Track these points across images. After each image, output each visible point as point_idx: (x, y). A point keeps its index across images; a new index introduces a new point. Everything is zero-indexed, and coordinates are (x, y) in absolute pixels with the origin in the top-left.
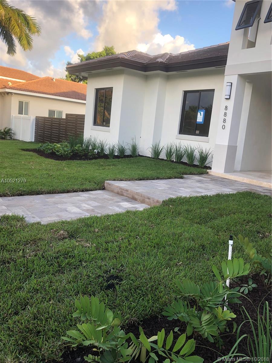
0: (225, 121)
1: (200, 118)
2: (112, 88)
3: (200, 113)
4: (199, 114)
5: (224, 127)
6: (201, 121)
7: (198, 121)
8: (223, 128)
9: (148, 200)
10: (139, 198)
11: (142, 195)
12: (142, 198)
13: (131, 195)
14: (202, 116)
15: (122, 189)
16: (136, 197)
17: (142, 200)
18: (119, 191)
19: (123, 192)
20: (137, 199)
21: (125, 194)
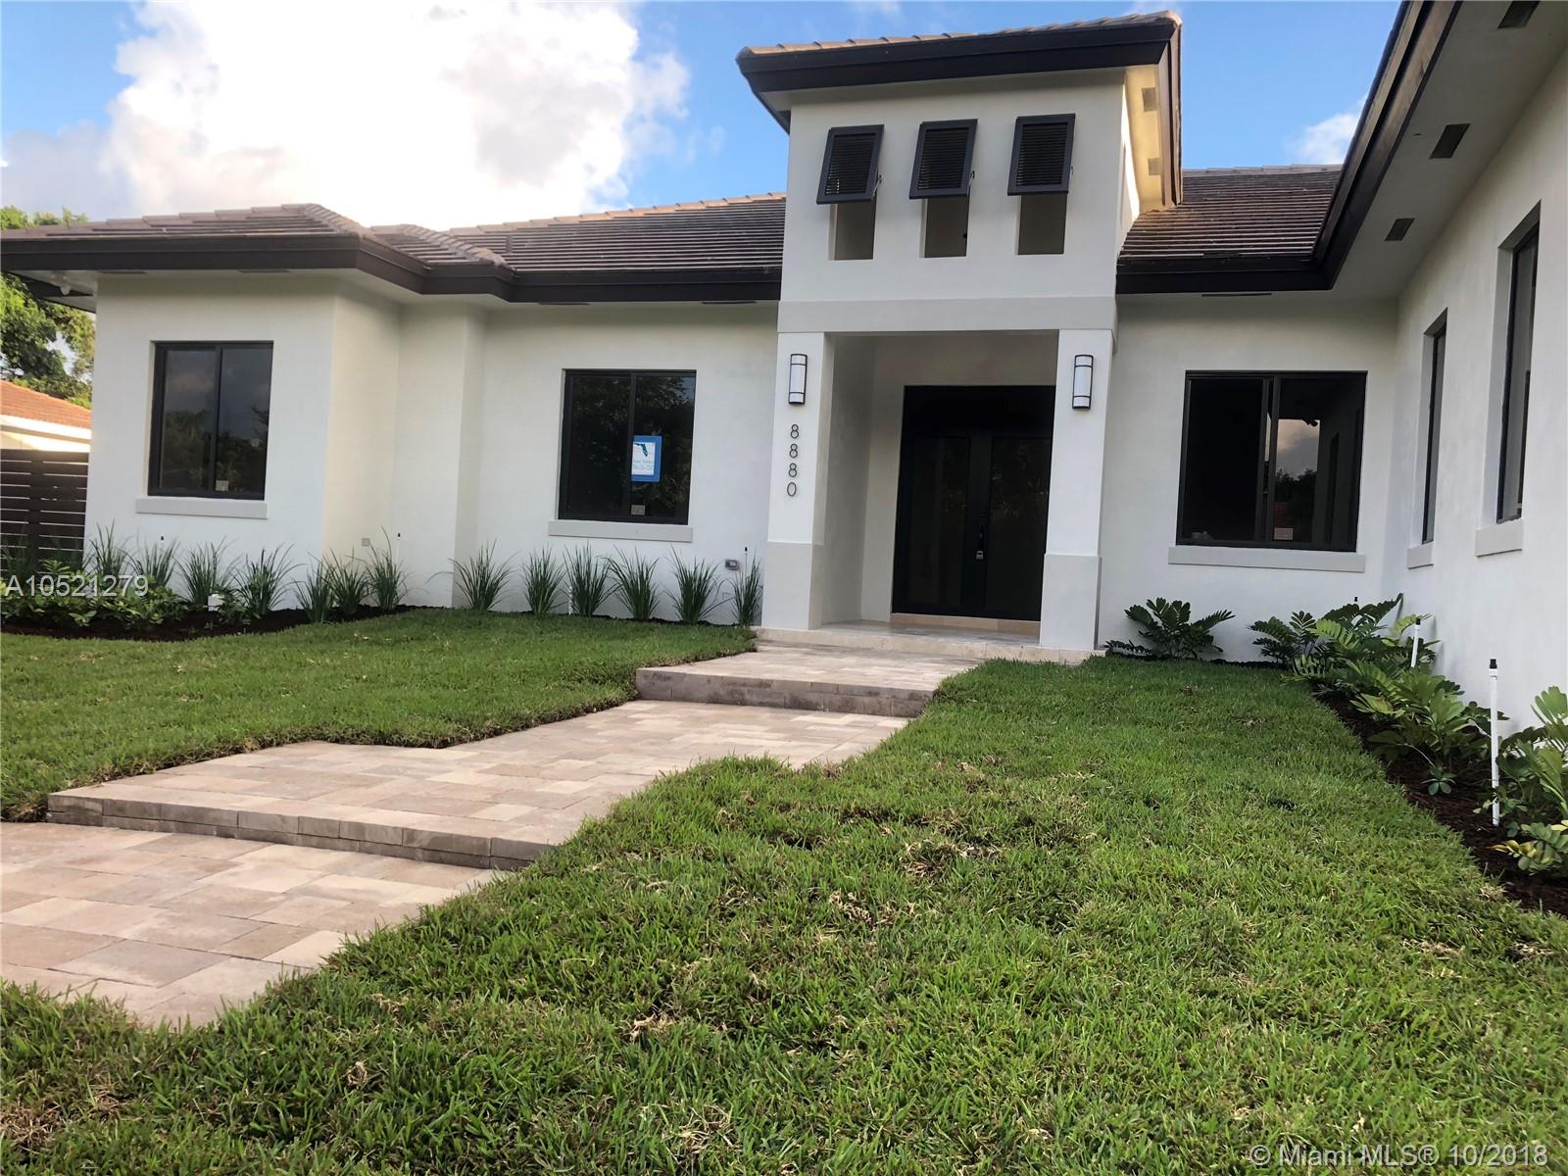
0: (793, 470)
1: (644, 460)
2: (270, 344)
3: (643, 446)
4: (637, 450)
5: (792, 491)
6: (651, 472)
7: (634, 471)
8: (792, 493)
9: (867, 700)
10: (827, 701)
11: (837, 687)
12: (839, 697)
13: (786, 695)
14: (651, 457)
15: (734, 684)
16: (813, 697)
17: (839, 704)
18: (722, 692)
19: (742, 694)
20: (817, 704)
21: (755, 699)
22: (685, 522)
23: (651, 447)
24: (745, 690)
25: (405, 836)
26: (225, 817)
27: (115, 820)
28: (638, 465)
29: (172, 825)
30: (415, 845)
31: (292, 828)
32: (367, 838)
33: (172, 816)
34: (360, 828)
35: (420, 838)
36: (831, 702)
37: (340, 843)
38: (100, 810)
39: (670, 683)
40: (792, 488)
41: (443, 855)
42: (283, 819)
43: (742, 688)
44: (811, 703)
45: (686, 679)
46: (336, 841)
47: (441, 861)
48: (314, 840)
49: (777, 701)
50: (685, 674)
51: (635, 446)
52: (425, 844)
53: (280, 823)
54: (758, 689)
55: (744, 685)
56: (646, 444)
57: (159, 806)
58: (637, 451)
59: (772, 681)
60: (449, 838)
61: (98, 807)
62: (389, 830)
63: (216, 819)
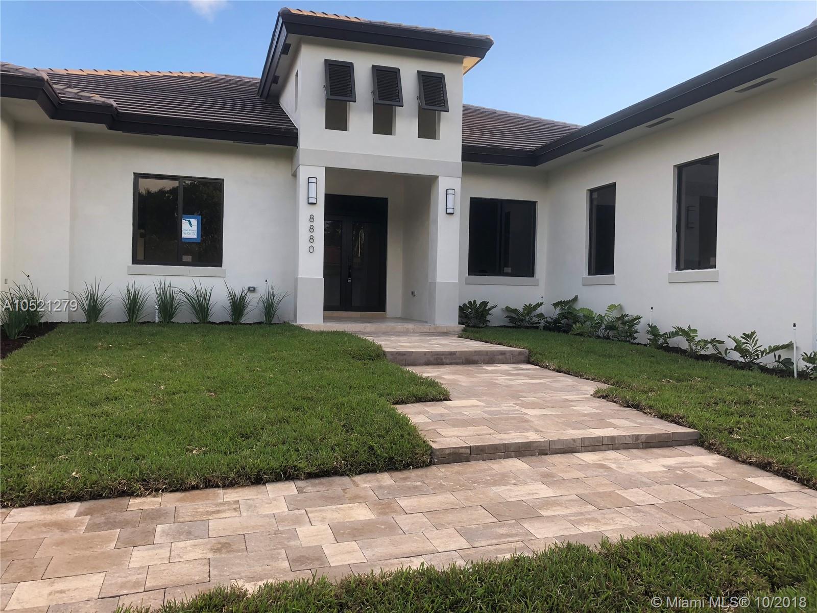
0: (312, 239)
3: (189, 221)
4: (185, 223)
6: (195, 237)
7: (184, 236)
8: (311, 251)
9: (500, 357)
10: (482, 359)
11: (487, 352)
12: (488, 357)
13: (463, 358)
14: (195, 228)
15: (437, 355)
16: (476, 358)
17: (487, 360)
18: (432, 359)
19: (442, 359)
20: (478, 361)
21: (448, 361)
22: (221, 266)
23: (194, 222)
24: (443, 357)
25: (634, 438)
26: (543, 445)
27: (478, 456)
28: (186, 232)
29: (513, 454)
30: (639, 442)
31: (578, 444)
32: (617, 442)
33: (512, 449)
34: (612, 438)
35: (642, 437)
36: (484, 360)
37: (603, 447)
38: (469, 452)
39: (405, 357)
40: (311, 248)
41: (652, 444)
42: (574, 440)
43: (442, 356)
44: (475, 361)
45: (414, 354)
46: (601, 447)
47: (651, 447)
48: (590, 448)
49: (459, 361)
50: (412, 352)
51: (183, 220)
52: (643, 441)
53: (572, 443)
54: (449, 356)
55: (443, 355)
56: (191, 220)
57: (504, 445)
58: (185, 225)
59: (456, 351)
60: (654, 436)
61: (468, 451)
62: (627, 437)
63: (537, 446)
